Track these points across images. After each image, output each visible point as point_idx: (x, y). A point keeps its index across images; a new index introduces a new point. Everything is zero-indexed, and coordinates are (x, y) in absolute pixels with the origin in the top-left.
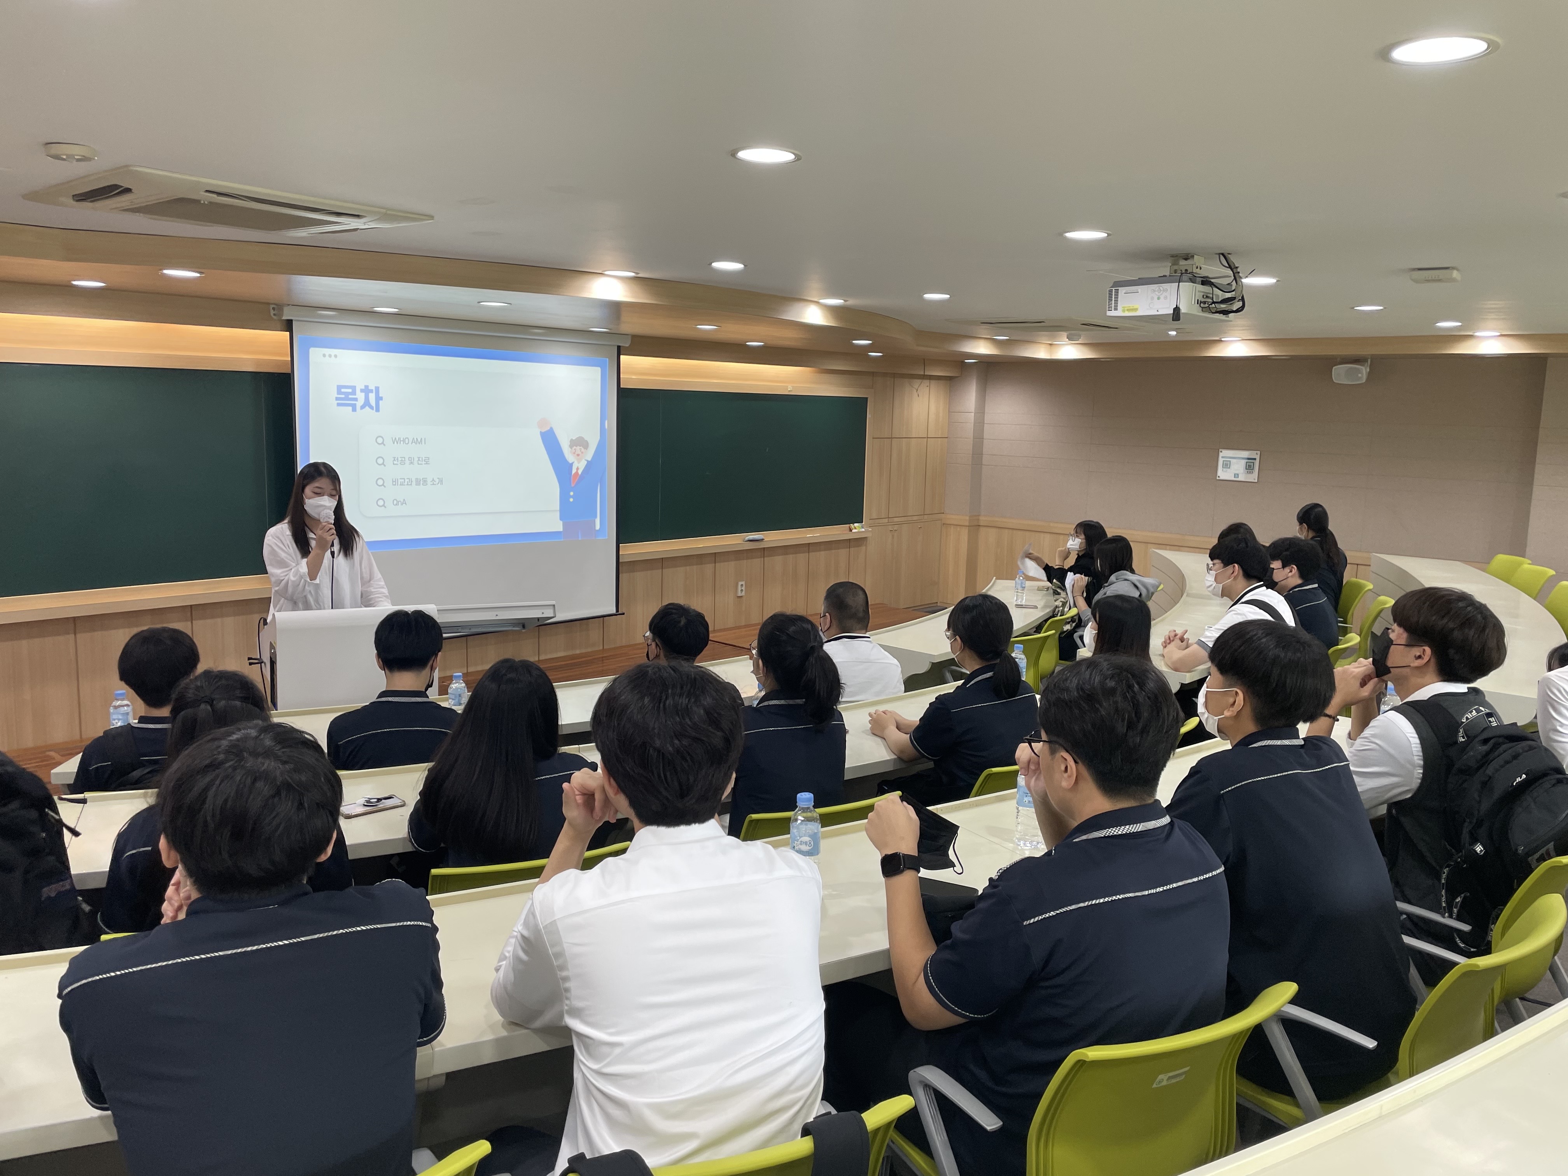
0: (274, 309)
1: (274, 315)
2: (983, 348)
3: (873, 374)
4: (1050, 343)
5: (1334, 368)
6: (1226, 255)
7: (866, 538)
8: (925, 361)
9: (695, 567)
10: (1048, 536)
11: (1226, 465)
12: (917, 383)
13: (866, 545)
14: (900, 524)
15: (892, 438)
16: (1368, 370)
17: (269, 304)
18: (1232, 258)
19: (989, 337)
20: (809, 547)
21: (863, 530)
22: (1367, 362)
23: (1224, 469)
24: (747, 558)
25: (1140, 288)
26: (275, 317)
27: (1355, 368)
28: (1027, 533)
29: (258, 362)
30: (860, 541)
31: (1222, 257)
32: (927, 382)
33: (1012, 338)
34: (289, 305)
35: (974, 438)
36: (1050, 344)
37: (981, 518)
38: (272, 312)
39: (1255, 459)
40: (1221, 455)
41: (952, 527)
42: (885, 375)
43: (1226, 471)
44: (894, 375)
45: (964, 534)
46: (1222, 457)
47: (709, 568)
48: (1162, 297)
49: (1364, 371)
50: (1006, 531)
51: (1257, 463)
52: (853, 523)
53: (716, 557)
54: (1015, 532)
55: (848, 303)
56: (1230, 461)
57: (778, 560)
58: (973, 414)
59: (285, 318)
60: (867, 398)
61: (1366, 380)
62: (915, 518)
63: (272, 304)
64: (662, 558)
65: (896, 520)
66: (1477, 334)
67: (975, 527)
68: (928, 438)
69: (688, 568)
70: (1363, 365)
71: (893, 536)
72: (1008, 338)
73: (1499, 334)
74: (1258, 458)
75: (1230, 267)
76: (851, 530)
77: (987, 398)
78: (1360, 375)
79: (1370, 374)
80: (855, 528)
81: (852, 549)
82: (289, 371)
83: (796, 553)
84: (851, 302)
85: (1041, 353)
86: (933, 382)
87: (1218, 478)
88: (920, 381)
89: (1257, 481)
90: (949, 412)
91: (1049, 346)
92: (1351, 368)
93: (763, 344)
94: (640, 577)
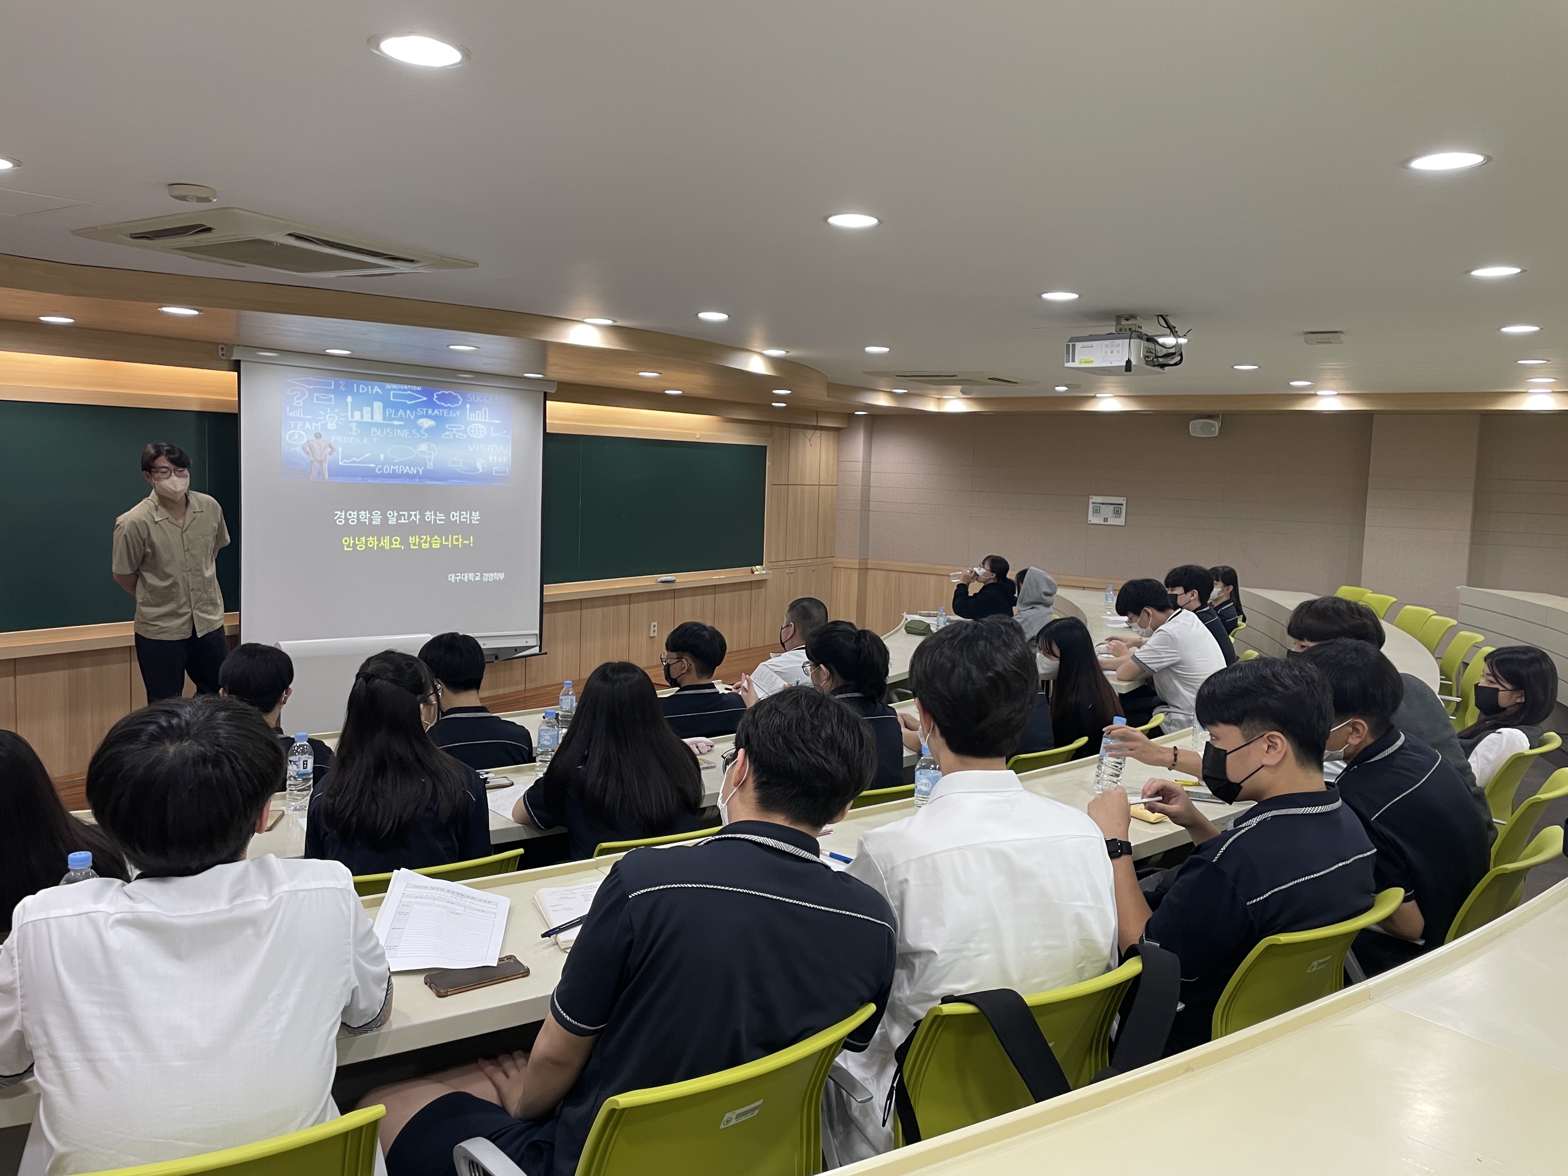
0: (222, 349)
1: (223, 355)
2: (882, 401)
3: (771, 424)
4: (939, 397)
5: (1191, 423)
6: (1165, 317)
7: (765, 580)
8: (818, 413)
9: (611, 608)
10: (933, 577)
11: (1097, 510)
12: (810, 433)
13: (766, 588)
14: (796, 566)
15: (788, 485)
16: (1220, 424)
17: (218, 344)
18: (1169, 319)
19: (889, 390)
20: (715, 589)
21: (764, 572)
22: (1219, 417)
23: (1095, 514)
24: (659, 599)
25: (1094, 343)
26: (223, 358)
27: (1208, 423)
28: (913, 575)
29: (203, 401)
30: (760, 583)
31: (1160, 318)
32: (818, 432)
33: (912, 391)
34: (239, 345)
35: (862, 486)
36: (939, 399)
37: (869, 561)
38: (220, 352)
39: (1122, 505)
40: (1091, 501)
41: (842, 569)
42: (781, 425)
43: (1096, 516)
44: (790, 426)
45: (855, 575)
46: (1093, 503)
47: (624, 608)
48: (1115, 352)
49: (1216, 425)
50: (894, 574)
51: (1124, 508)
52: (755, 566)
53: (630, 598)
54: (902, 574)
55: (789, 354)
56: (1100, 507)
57: (688, 600)
58: (861, 464)
59: (234, 358)
60: (766, 447)
61: (1219, 434)
62: (809, 561)
63: (222, 344)
64: (581, 599)
65: (792, 562)
66: (1318, 393)
67: (864, 570)
68: (819, 485)
69: (605, 609)
70: (1216, 421)
71: (790, 579)
72: (906, 391)
73: (1336, 393)
74: (1124, 503)
75: (1169, 327)
76: (753, 573)
77: (873, 448)
78: (1213, 429)
79: (1221, 428)
80: (757, 571)
81: (754, 591)
82: (236, 411)
83: (704, 594)
84: (793, 353)
85: (930, 406)
86: (823, 432)
87: (1089, 522)
88: (814, 431)
89: (1124, 524)
90: (838, 461)
91: (936, 400)
92: (1205, 423)
93: (680, 392)
94: (560, 618)
